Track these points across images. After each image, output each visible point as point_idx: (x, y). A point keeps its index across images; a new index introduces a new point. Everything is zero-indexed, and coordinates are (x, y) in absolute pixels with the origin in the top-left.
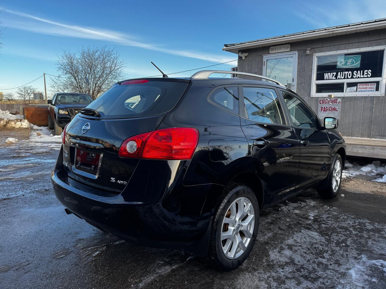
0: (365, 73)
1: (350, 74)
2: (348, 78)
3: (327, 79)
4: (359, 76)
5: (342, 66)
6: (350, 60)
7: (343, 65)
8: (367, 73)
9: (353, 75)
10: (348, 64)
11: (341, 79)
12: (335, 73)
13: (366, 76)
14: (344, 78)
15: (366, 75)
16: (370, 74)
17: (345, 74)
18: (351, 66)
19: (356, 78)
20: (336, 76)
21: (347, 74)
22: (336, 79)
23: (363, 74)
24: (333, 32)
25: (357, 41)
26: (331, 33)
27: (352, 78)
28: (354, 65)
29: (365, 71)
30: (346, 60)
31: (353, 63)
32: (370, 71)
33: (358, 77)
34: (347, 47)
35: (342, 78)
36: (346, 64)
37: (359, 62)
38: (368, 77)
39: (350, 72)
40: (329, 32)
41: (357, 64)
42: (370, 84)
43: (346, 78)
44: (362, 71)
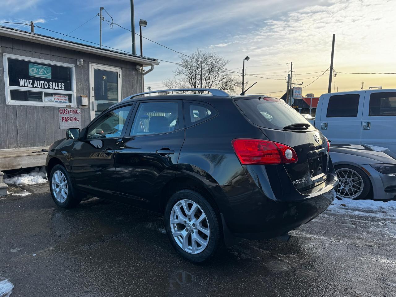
0: (60, 86)
1: (46, 84)
2: (44, 88)
3: (23, 85)
4: (55, 87)
5: (35, 75)
6: (42, 71)
7: (35, 73)
8: (61, 86)
9: (49, 85)
10: (40, 73)
11: (38, 88)
12: (31, 81)
13: (61, 89)
14: (41, 88)
15: (60, 87)
16: (63, 87)
17: (41, 84)
18: (43, 76)
19: (52, 89)
20: (33, 84)
21: (44, 84)
22: (33, 87)
23: (58, 87)
24: (37, 39)
25: (49, 54)
26: (34, 38)
27: (49, 88)
28: (46, 75)
29: (60, 84)
30: (38, 69)
31: (44, 74)
32: (63, 84)
33: (54, 89)
34: (41, 57)
35: (40, 87)
36: (38, 73)
37: (50, 74)
38: (62, 90)
39: (46, 82)
40: (32, 36)
41: (49, 76)
42: (63, 96)
43: (43, 87)
44: (56, 83)
